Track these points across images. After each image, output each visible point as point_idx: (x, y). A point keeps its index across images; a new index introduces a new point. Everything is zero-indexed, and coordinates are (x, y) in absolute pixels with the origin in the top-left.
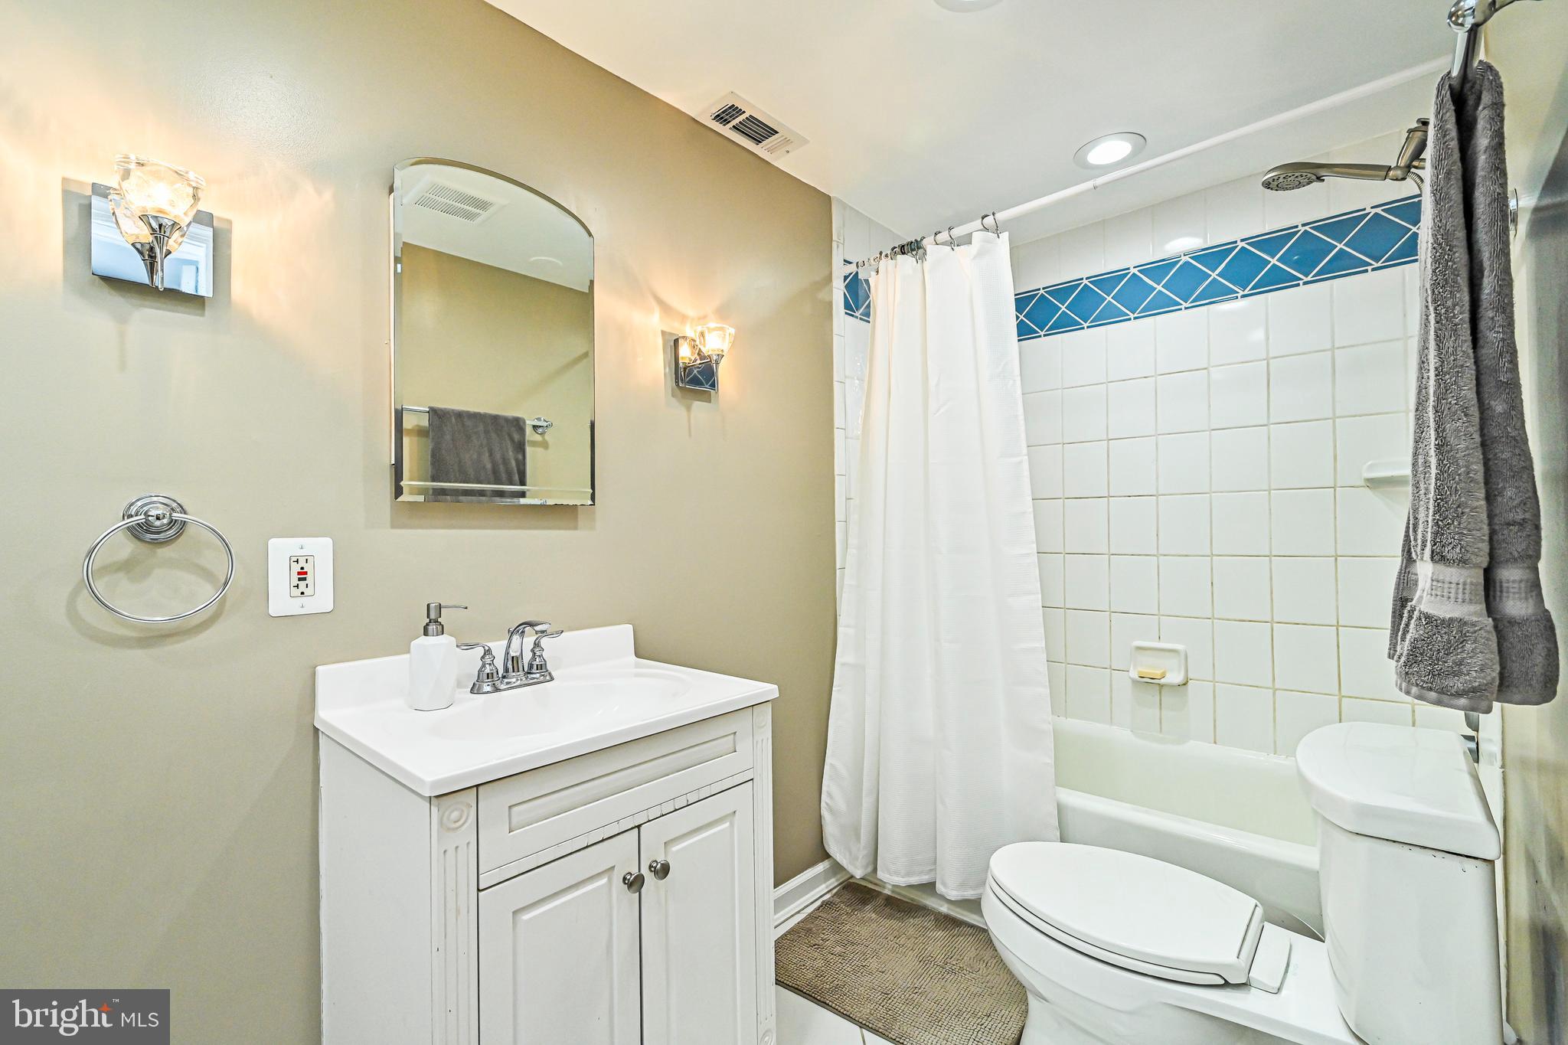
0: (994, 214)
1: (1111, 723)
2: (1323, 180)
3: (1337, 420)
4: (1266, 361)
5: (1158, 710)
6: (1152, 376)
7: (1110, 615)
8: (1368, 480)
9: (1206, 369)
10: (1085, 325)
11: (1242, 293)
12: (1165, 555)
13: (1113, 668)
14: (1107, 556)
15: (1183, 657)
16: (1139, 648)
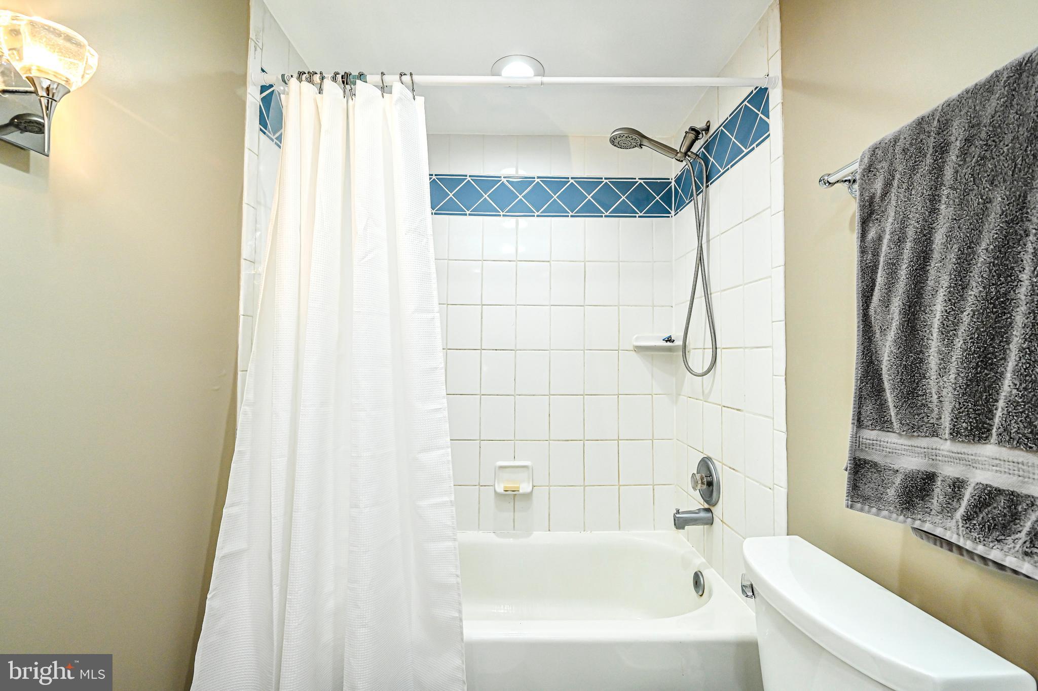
0: (411, 74)
1: (479, 529)
2: (642, 147)
3: (620, 307)
4: (584, 263)
5: (512, 513)
6: (514, 261)
7: (480, 443)
8: (637, 347)
9: (549, 261)
10: (468, 213)
11: (571, 214)
12: (520, 395)
13: (481, 485)
14: (479, 396)
15: (531, 470)
16: (501, 467)
